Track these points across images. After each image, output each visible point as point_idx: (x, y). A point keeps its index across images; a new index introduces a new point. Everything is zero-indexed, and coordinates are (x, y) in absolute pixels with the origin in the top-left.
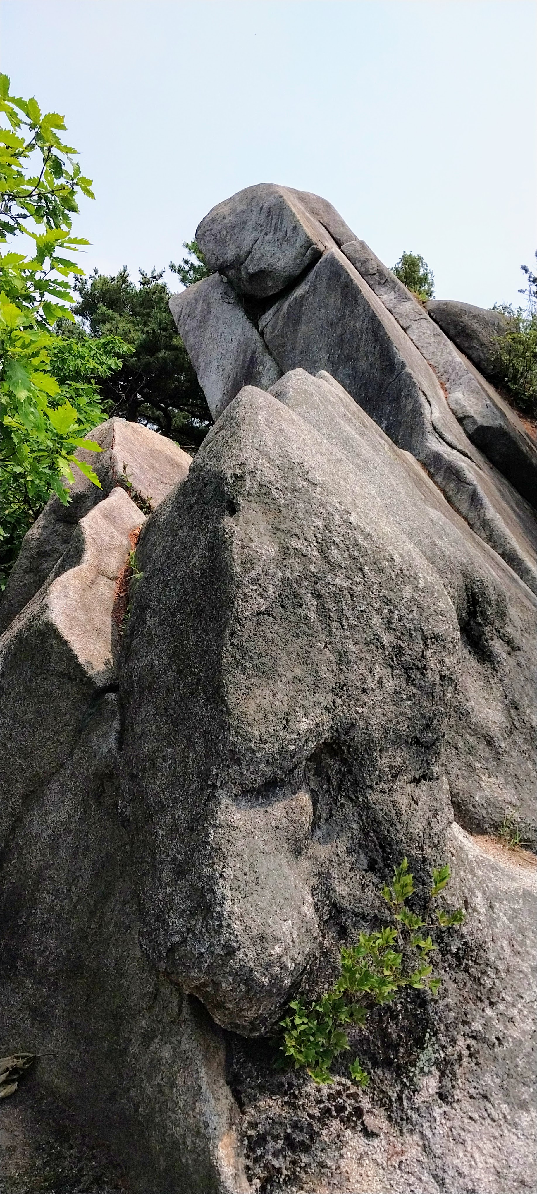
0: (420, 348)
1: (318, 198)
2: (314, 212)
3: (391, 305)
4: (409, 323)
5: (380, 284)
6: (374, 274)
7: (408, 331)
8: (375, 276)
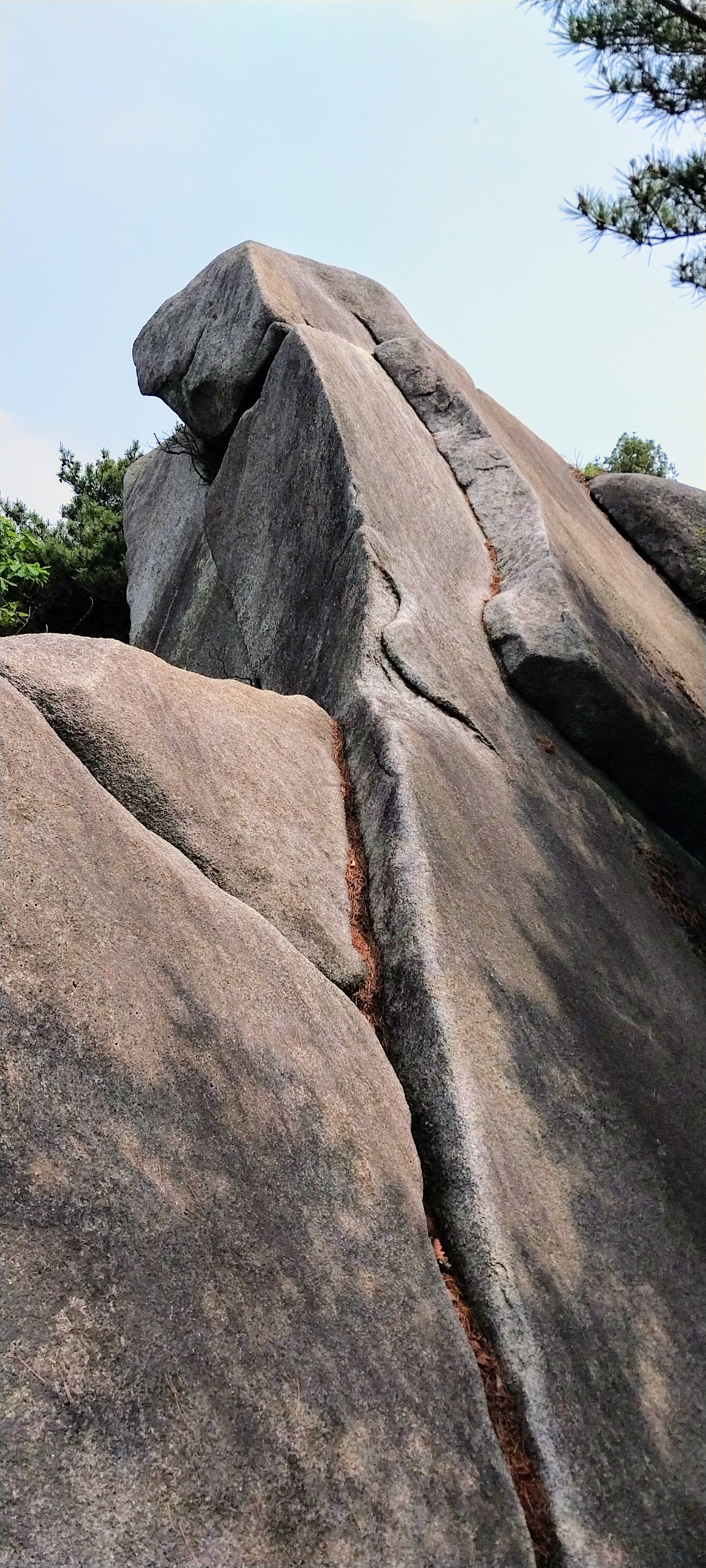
0: (481, 517)
1: (360, 279)
2: (345, 298)
3: (449, 446)
4: (473, 476)
5: (438, 411)
6: (429, 394)
7: (470, 491)
8: (430, 398)
